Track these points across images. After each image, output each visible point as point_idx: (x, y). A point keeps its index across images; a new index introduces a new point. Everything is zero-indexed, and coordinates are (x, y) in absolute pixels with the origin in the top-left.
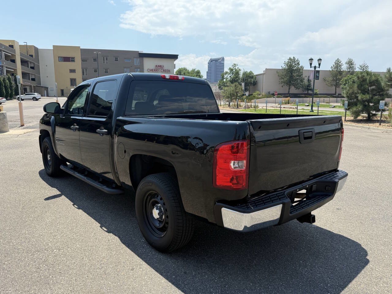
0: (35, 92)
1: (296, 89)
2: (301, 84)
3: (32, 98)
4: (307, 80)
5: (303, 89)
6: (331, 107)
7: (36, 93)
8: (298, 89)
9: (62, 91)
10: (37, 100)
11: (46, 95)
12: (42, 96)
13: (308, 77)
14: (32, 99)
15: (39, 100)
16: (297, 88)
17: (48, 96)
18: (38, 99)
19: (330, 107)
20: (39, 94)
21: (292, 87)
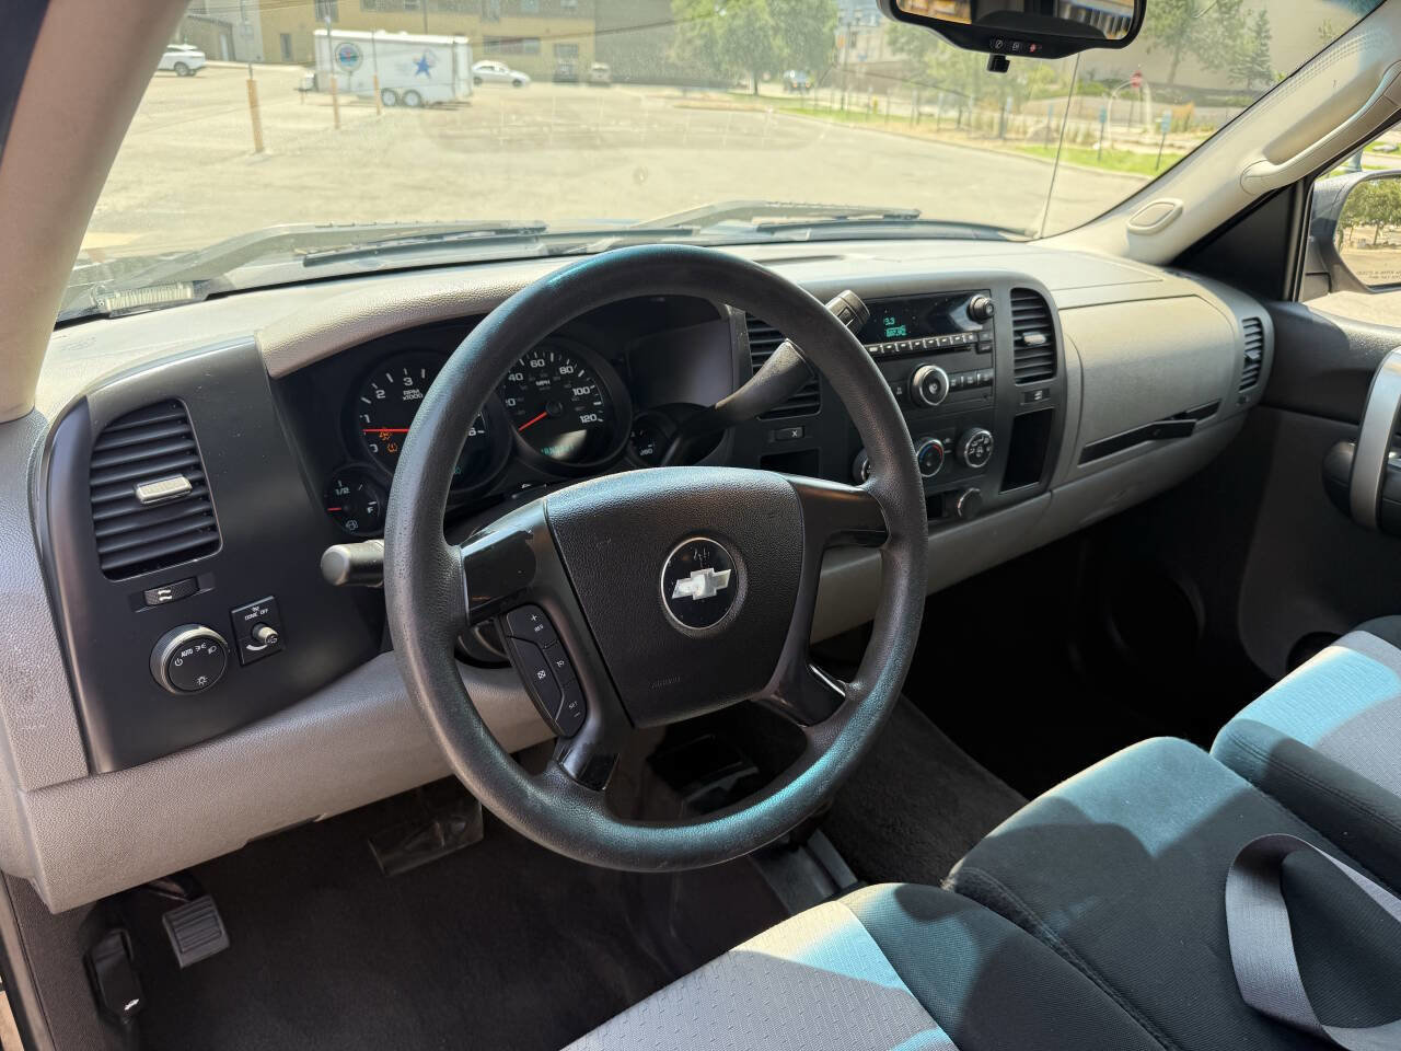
0: (182, 42)
1: (1202, 70)
2: (1226, 46)
3: (172, 67)
4: (1255, 28)
5: (1231, 70)
6: (1382, 150)
7: (185, 47)
8: (1213, 69)
9: (286, 38)
10: (190, 73)
11: (225, 54)
12: (209, 57)
13: (1256, 15)
14: (174, 70)
15: (199, 74)
16: (1210, 64)
17: (233, 58)
18: (195, 70)
19: (1375, 151)
20: (199, 50)
21: (1189, 53)
